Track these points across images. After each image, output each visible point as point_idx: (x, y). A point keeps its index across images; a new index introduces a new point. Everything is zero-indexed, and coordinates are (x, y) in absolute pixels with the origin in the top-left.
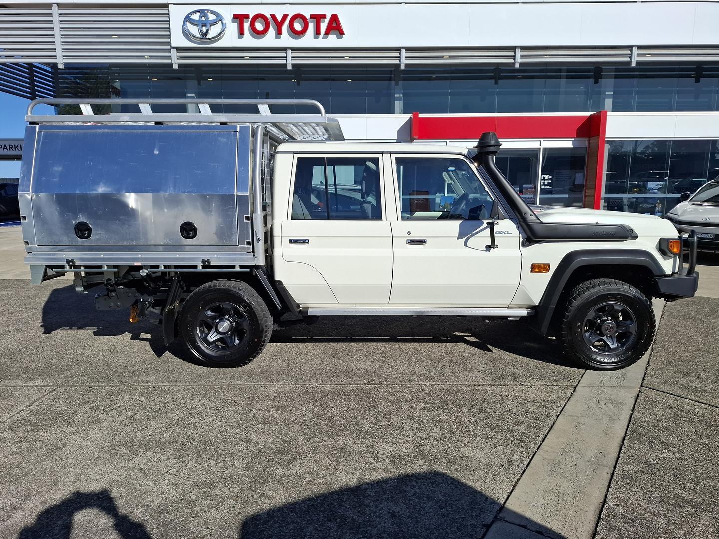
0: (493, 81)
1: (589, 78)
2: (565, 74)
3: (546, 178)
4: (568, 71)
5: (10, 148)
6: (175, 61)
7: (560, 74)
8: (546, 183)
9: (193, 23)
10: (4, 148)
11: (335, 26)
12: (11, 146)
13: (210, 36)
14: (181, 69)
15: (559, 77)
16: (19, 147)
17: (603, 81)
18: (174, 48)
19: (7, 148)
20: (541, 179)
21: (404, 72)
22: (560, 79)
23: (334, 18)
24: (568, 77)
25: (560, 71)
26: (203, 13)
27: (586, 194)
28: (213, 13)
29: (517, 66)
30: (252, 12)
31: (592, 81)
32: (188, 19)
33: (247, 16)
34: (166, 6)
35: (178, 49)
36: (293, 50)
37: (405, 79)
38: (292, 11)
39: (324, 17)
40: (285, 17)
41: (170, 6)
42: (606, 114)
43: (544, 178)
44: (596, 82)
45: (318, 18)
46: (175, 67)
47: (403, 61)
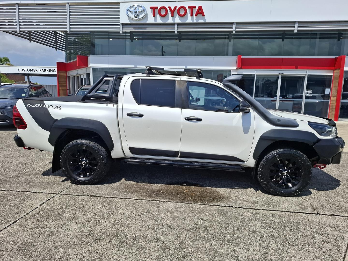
0: (281, 40)
1: (335, 38)
2: (319, 36)
3: (309, 90)
4: (320, 34)
5: (45, 71)
6: (121, 29)
7: (316, 36)
8: (309, 93)
9: (131, 11)
10: (42, 71)
12: (45, 70)
13: (138, 17)
14: (123, 34)
15: (316, 38)
16: (49, 70)
17: (342, 40)
18: (121, 23)
19: (43, 71)
20: (306, 91)
21: (234, 35)
22: (316, 39)
23: (200, 8)
24: (320, 38)
25: (316, 34)
27: (331, 100)
29: (296, 32)
30: (159, 5)
31: (336, 40)
33: (157, 8)
34: (118, 3)
35: (123, 24)
36: (179, 24)
37: (235, 39)
38: (179, 5)
39: (195, 7)
40: (176, 7)
41: (120, 3)
42: (345, 57)
43: (308, 91)
44: (339, 40)
45: (192, 8)
46: (121, 33)
47: (234, 29)
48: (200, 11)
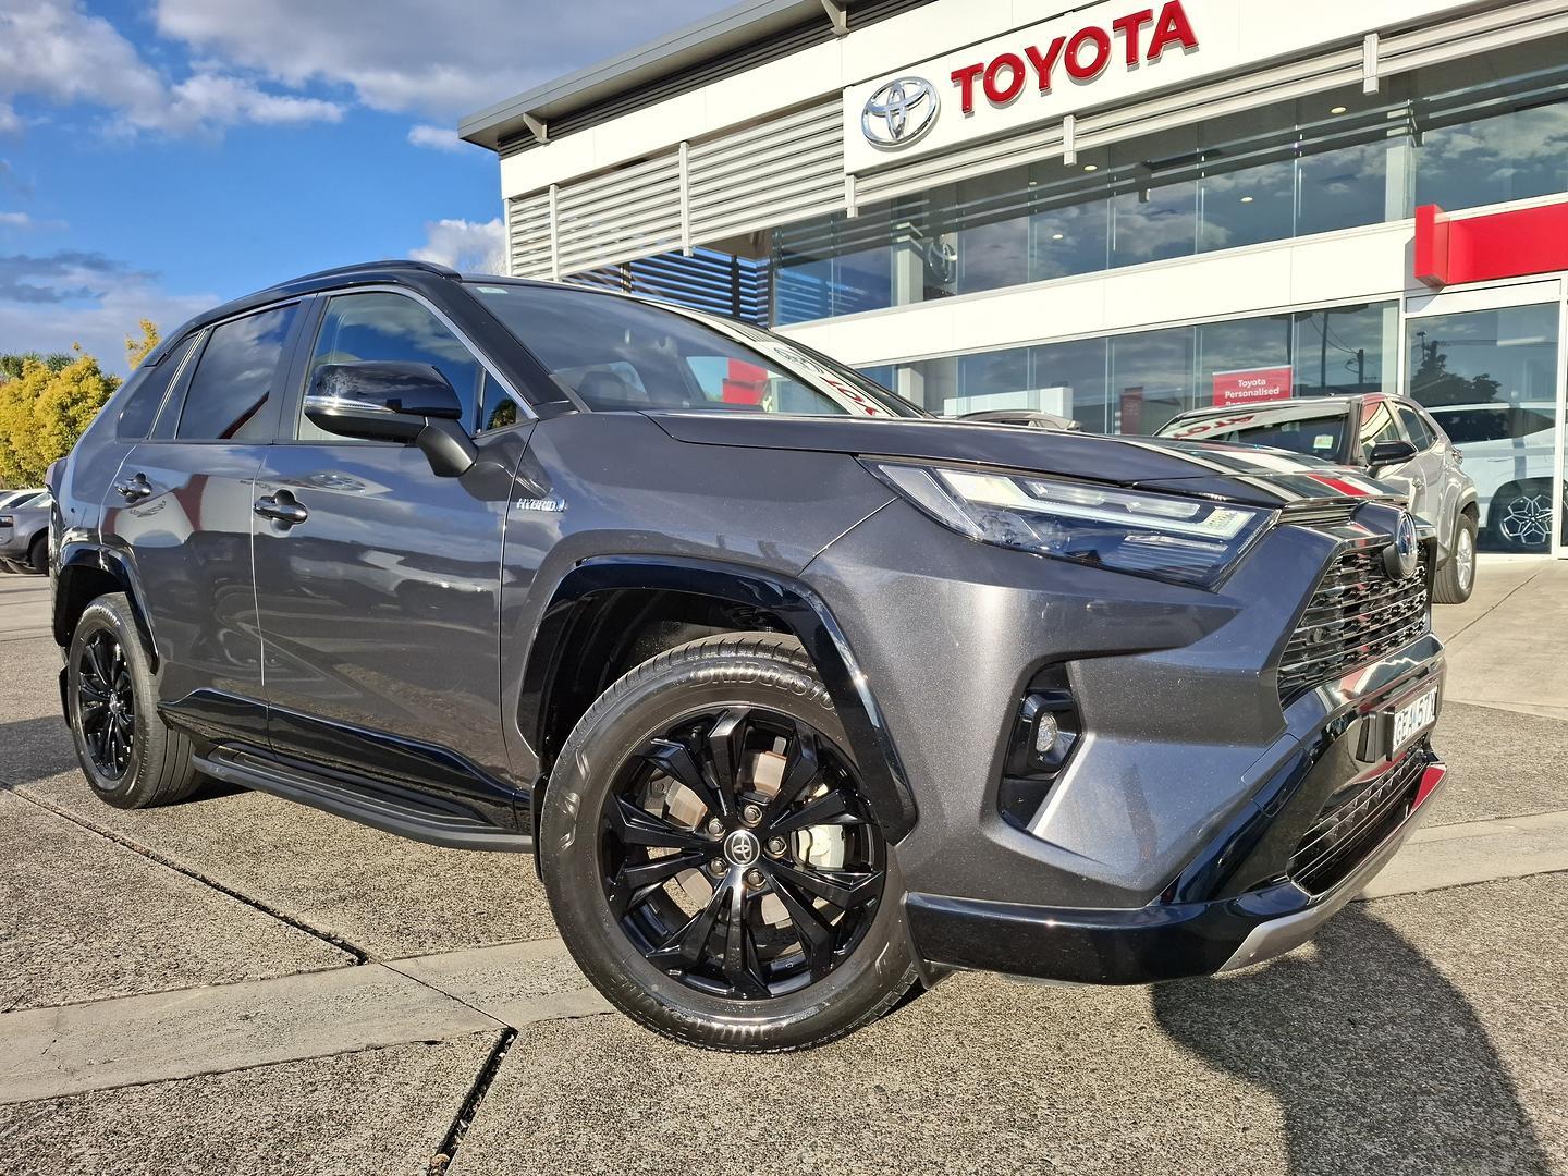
6: (851, 201)
9: (879, 113)
11: (1175, 29)
13: (907, 132)
14: (862, 217)
18: (849, 175)
23: (1173, 12)
26: (894, 87)
28: (913, 80)
30: (985, 55)
32: (870, 109)
33: (976, 69)
34: (836, 95)
35: (858, 175)
36: (1080, 115)
38: (1068, 28)
39: (1145, 16)
40: (1057, 43)
41: (844, 92)
45: (1129, 24)
46: (851, 214)
47: (1372, 68)
48: (1172, 28)
